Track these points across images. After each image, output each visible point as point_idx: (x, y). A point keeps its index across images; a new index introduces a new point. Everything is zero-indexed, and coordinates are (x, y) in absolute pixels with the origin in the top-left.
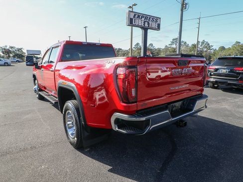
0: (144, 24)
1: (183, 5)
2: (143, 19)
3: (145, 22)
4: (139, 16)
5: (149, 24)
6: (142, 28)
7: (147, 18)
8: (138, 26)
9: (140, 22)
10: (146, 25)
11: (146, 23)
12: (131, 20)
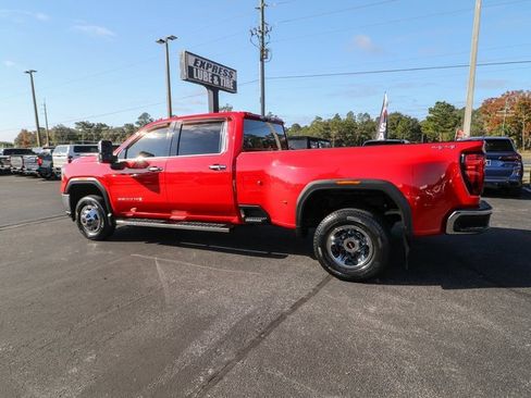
0: (212, 80)
1: (262, 51)
2: (210, 70)
3: (213, 76)
4: (203, 64)
5: (219, 80)
6: (209, 87)
7: (216, 68)
8: (202, 83)
9: (205, 75)
10: (216, 82)
11: (216, 78)
12: (190, 70)
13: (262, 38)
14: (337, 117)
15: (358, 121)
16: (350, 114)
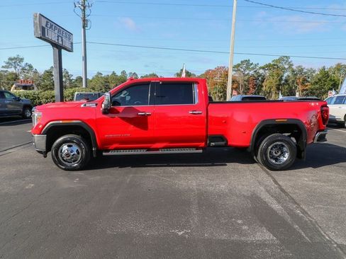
0: (58, 40)
1: (84, 21)
2: (56, 31)
3: (58, 36)
4: (51, 26)
5: (62, 40)
6: (54, 45)
7: (60, 30)
8: (51, 41)
9: (53, 35)
10: (60, 42)
11: (60, 39)
12: (43, 29)
13: (84, 10)
14: (114, 73)
15: (128, 77)
16: (124, 72)
